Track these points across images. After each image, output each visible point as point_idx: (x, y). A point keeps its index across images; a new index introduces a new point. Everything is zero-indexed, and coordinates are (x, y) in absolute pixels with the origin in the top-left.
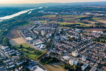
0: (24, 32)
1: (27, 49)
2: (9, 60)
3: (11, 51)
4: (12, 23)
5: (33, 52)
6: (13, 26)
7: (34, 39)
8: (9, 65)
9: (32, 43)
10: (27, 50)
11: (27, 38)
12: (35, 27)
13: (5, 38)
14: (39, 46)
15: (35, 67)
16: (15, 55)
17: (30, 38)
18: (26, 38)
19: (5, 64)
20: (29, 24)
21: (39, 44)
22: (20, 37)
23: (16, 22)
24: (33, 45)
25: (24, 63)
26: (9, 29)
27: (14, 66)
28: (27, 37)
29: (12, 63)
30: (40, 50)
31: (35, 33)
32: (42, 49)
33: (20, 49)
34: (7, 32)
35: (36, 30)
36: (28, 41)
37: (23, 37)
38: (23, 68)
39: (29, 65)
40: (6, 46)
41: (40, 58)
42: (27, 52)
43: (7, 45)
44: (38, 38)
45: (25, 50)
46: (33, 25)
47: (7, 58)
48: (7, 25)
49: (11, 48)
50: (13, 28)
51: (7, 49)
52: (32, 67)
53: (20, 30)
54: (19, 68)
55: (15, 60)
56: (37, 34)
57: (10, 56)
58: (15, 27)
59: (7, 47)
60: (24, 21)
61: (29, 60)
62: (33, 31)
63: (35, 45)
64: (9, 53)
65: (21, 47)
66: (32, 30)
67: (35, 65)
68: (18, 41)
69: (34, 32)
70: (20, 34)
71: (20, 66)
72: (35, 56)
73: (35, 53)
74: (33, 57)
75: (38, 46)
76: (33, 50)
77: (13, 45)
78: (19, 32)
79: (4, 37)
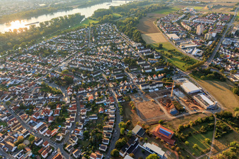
0: (164, 24)
1: (169, 51)
2: (144, 62)
3: (146, 51)
4: (144, 7)
5: (179, 58)
6: (146, 12)
7: (181, 38)
8: (145, 69)
9: (178, 43)
10: (169, 54)
12: (184, 18)
13: (136, 31)
14: (191, 50)
15: (183, 79)
16: (152, 57)
17: (174, 36)
18: (168, 35)
19: (138, 66)
20: (173, 12)
21: (191, 48)
22: (157, 32)
23: (150, 5)
24: (181, 47)
25: (166, 70)
26: (140, 18)
27: (150, 71)
28: (169, 33)
29: (149, 66)
30: (191, 56)
31: (184, 29)
32: (194, 56)
33: (159, 51)
34: (137, 22)
35: (185, 23)
36: (171, 40)
37: (163, 32)
38: (165, 76)
39: (173, 75)
40: (137, 42)
41: (192, 68)
42: (169, 57)
43: (140, 42)
44: (188, 37)
45: (166, 52)
46: (181, 14)
47: (140, 60)
48: (136, 11)
49: (145, 47)
50: (145, 16)
51: (139, 46)
52: (178, 78)
53: (158, 20)
54: (159, 75)
55: (152, 63)
56: (187, 30)
57: (144, 57)
58: (149, 15)
59: (140, 44)
60: (164, 5)
61: (173, 68)
62: (180, 25)
63: (184, 49)
64: (143, 53)
65: (161, 47)
66: (179, 22)
67: (182, 77)
68: (156, 38)
69: (182, 27)
70: (158, 26)
71: (160, 73)
72: (183, 64)
73: (183, 60)
74: (180, 65)
75: (188, 51)
76: (180, 54)
77: (148, 43)
78: (156, 24)
79: (134, 29)
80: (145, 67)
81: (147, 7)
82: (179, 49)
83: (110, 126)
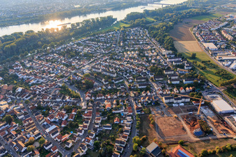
0: (201, 31)
1: (203, 62)
2: (173, 72)
3: (177, 59)
4: (181, 12)
5: (214, 71)
6: (183, 17)
7: (219, 49)
8: (171, 80)
9: (214, 54)
10: (203, 65)
11: (206, 45)
12: (225, 26)
13: (168, 37)
14: (229, 63)
15: (215, 95)
16: (182, 67)
17: (212, 46)
18: (204, 44)
19: (165, 76)
20: (214, 18)
21: (230, 60)
22: (192, 39)
23: (188, 11)
24: (217, 58)
25: (196, 83)
26: (176, 23)
27: (178, 82)
28: (206, 42)
29: (177, 77)
30: (229, 70)
31: (225, 38)
32: (233, 70)
33: (191, 61)
34: (171, 28)
35: (227, 32)
36: (207, 50)
37: (199, 40)
38: (193, 90)
39: (203, 90)
40: (168, 50)
41: (227, 84)
42: (202, 69)
43: (171, 49)
44: (228, 48)
45: (198, 63)
46: (223, 22)
47: (168, 69)
48: (172, 16)
49: (176, 55)
50: (181, 22)
51: (169, 54)
52: (208, 94)
53: (195, 27)
54: (187, 89)
55: (181, 74)
56: (227, 40)
57: (173, 66)
58: (187, 21)
59: (171, 52)
60: (204, 11)
61: (205, 81)
62: (220, 33)
63: (221, 61)
64: (172, 62)
65: (194, 57)
66: (219, 31)
67: (214, 93)
68: (190, 46)
69: (222, 36)
70: (194, 34)
71: (189, 86)
72: (217, 78)
73: (218, 73)
74: (213, 79)
75: (226, 64)
76: (215, 67)
77: (180, 51)
78: (192, 31)
79: (166, 36)
80: (173, 78)
81: (184, 12)
82: (215, 60)
83: (123, 140)
